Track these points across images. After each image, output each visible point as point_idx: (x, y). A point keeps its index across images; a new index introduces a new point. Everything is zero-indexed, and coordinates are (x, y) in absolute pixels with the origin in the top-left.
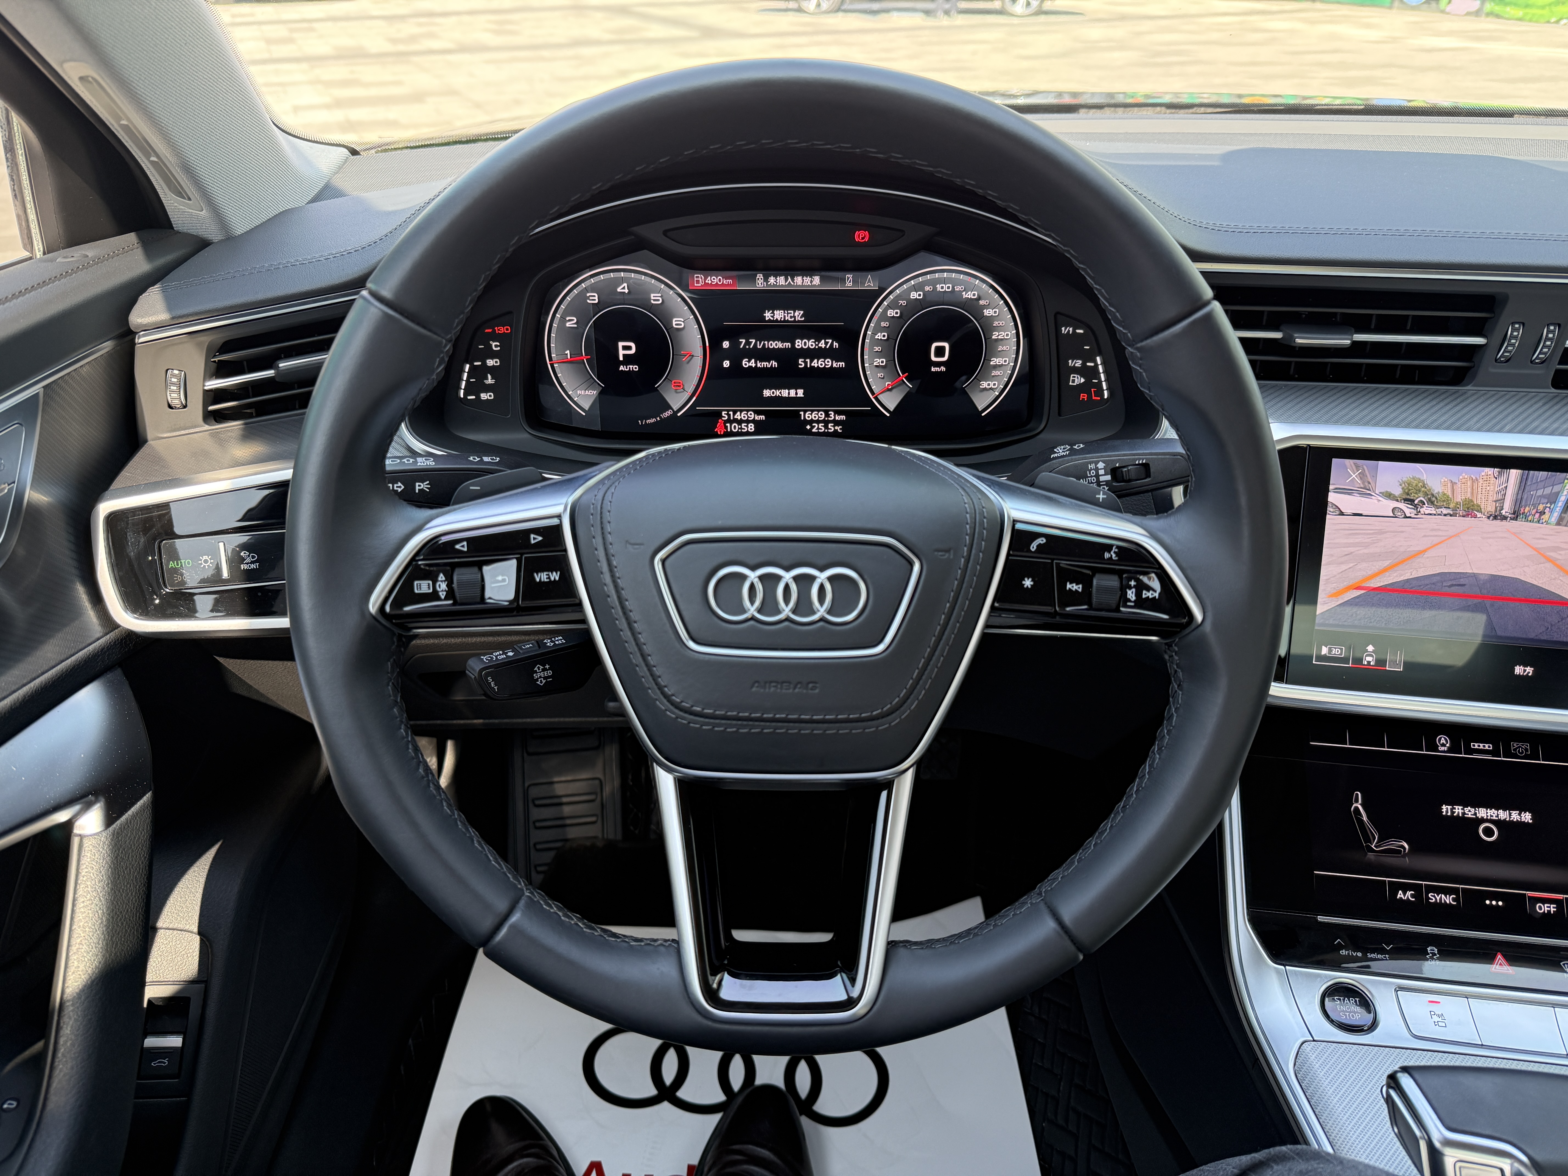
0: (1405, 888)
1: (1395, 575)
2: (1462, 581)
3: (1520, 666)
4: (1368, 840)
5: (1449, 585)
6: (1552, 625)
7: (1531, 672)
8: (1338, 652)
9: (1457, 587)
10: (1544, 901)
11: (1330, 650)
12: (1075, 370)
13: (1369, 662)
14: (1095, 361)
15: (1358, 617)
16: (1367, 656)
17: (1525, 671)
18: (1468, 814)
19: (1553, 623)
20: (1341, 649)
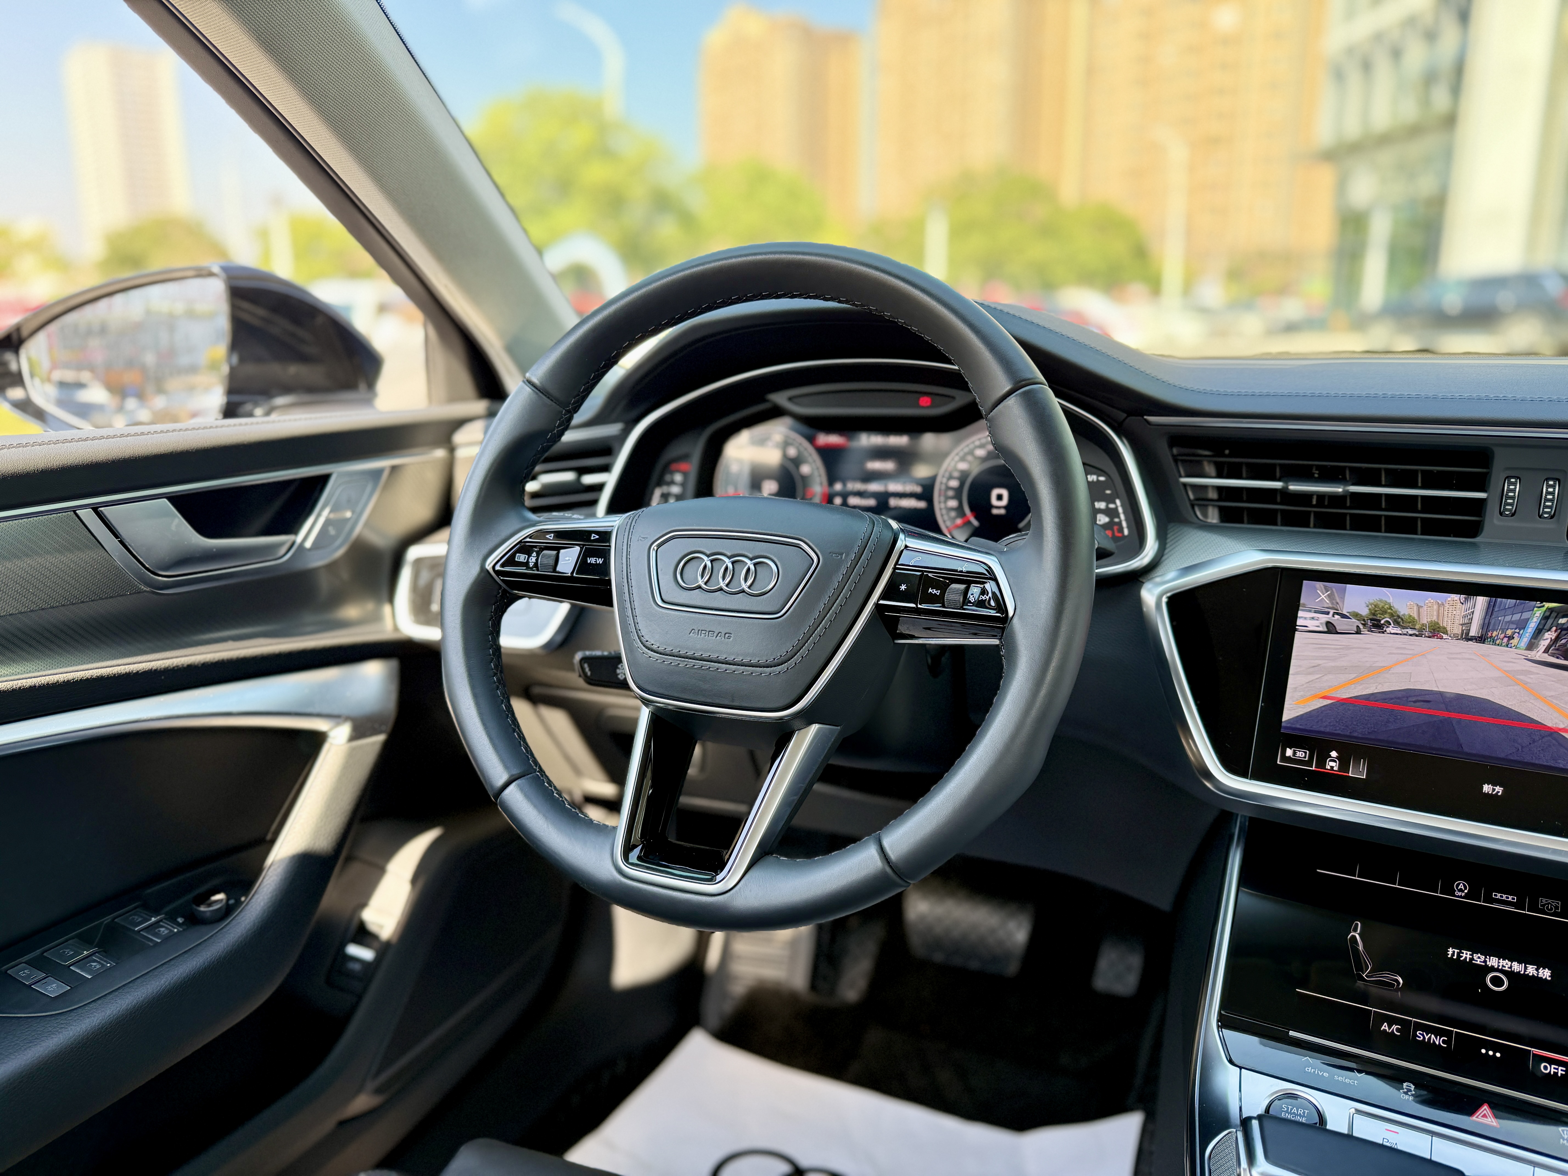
0: (1391, 1021)
1: (1361, 687)
2: (1427, 698)
3: (1488, 785)
4: (1360, 967)
5: (1414, 700)
6: (1522, 747)
7: (1501, 791)
8: (1302, 755)
9: (1422, 703)
10: (1551, 1061)
11: (1294, 753)
12: (1100, 511)
13: (1332, 767)
14: (1115, 503)
15: (1325, 724)
16: (1331, 761)
17: (1494, 790)
18: (1477, 961)
19: (1524, 745)
20: (1306, 753)
